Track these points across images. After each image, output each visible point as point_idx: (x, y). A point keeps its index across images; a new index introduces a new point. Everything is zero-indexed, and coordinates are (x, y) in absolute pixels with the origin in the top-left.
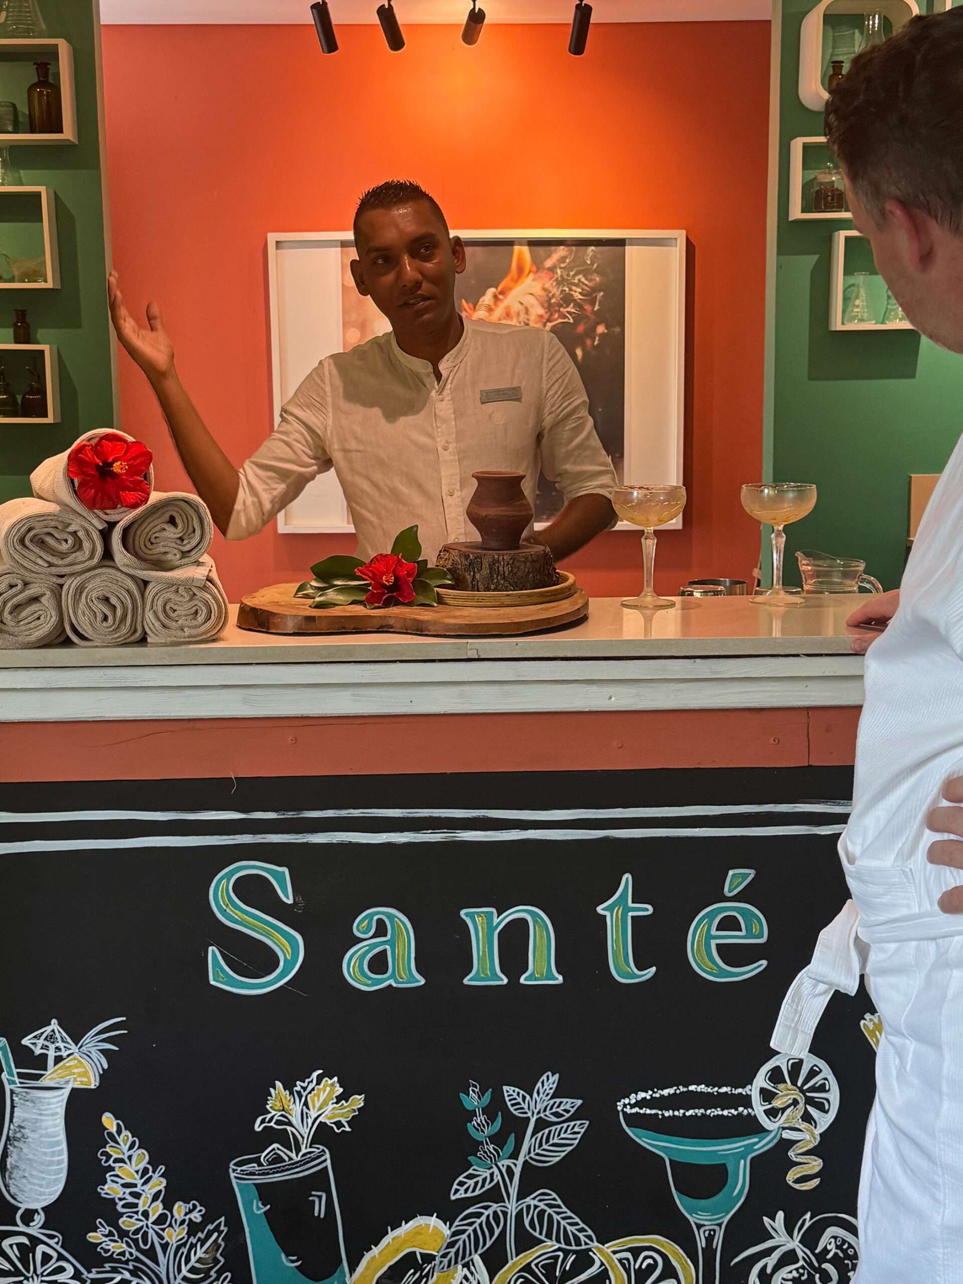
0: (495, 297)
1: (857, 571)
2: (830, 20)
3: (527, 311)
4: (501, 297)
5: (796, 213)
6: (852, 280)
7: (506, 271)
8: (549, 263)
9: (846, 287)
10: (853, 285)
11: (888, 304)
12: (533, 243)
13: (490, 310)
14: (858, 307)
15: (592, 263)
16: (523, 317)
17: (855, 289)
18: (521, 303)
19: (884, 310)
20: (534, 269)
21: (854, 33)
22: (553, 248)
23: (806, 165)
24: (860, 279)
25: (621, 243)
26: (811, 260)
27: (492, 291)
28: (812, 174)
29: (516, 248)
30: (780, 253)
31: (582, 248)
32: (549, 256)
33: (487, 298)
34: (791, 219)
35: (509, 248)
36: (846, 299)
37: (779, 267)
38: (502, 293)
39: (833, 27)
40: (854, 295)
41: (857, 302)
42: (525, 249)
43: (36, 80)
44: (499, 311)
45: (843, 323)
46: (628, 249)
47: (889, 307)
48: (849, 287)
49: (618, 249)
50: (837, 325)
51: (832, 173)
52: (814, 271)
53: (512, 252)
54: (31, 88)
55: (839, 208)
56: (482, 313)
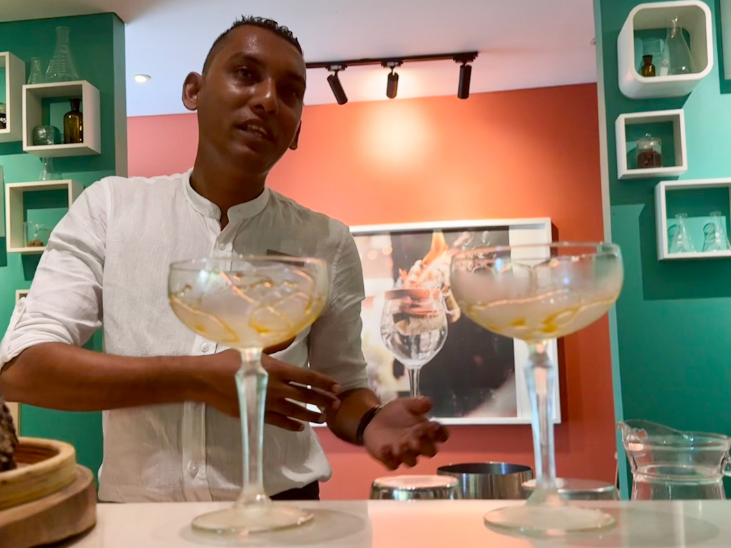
0: (421, 266)
1: (719, 453)
2: (639, 34)
3: (443, 274)
4: (425, 266)
5: (624, 170)
6: (673, 222)
7: (428, 250)
8: (457, 243)
9: (670, 226)
10: (675, 226)
11: (706, 239)
12: (445, 231)
13: (418, 275)
14: (680, 240)
15: (486, 242)
16: (440, 279)
17: (677, 228)
18: (439, 270)
19: (703, 244)
20: (447, 247)
21: (659, 42)
22: (459, 233)
23: (629, 138)
24: (681, 221)
25: (506, 228)
26: (639, 208)
27: (418, 263)
28: (633, 145)
29: (435, 234)
30: (614, 202)
31: (479, 233)
32: (456, 239)
33: (416, 267)
34: (620, 176)
35: (430, 235)
36: (670, 237)
37: (613, 214)
38: (426, 263)
39: (642, 39)
40: (676, 233)
41: (680, 237)
42: (441, 236)
43: (70, 110)
44: (424, 275)
45: (669, 252)
46: (511, 232)
47: (706, 241)
48: (672, 227)
49: (505, 232)
50: (665, 253)
51: (650, 140)
52: (641, 217)
53: (432, 236)
54: (66, 116)
55: (659, 165)
56: (412, 277)
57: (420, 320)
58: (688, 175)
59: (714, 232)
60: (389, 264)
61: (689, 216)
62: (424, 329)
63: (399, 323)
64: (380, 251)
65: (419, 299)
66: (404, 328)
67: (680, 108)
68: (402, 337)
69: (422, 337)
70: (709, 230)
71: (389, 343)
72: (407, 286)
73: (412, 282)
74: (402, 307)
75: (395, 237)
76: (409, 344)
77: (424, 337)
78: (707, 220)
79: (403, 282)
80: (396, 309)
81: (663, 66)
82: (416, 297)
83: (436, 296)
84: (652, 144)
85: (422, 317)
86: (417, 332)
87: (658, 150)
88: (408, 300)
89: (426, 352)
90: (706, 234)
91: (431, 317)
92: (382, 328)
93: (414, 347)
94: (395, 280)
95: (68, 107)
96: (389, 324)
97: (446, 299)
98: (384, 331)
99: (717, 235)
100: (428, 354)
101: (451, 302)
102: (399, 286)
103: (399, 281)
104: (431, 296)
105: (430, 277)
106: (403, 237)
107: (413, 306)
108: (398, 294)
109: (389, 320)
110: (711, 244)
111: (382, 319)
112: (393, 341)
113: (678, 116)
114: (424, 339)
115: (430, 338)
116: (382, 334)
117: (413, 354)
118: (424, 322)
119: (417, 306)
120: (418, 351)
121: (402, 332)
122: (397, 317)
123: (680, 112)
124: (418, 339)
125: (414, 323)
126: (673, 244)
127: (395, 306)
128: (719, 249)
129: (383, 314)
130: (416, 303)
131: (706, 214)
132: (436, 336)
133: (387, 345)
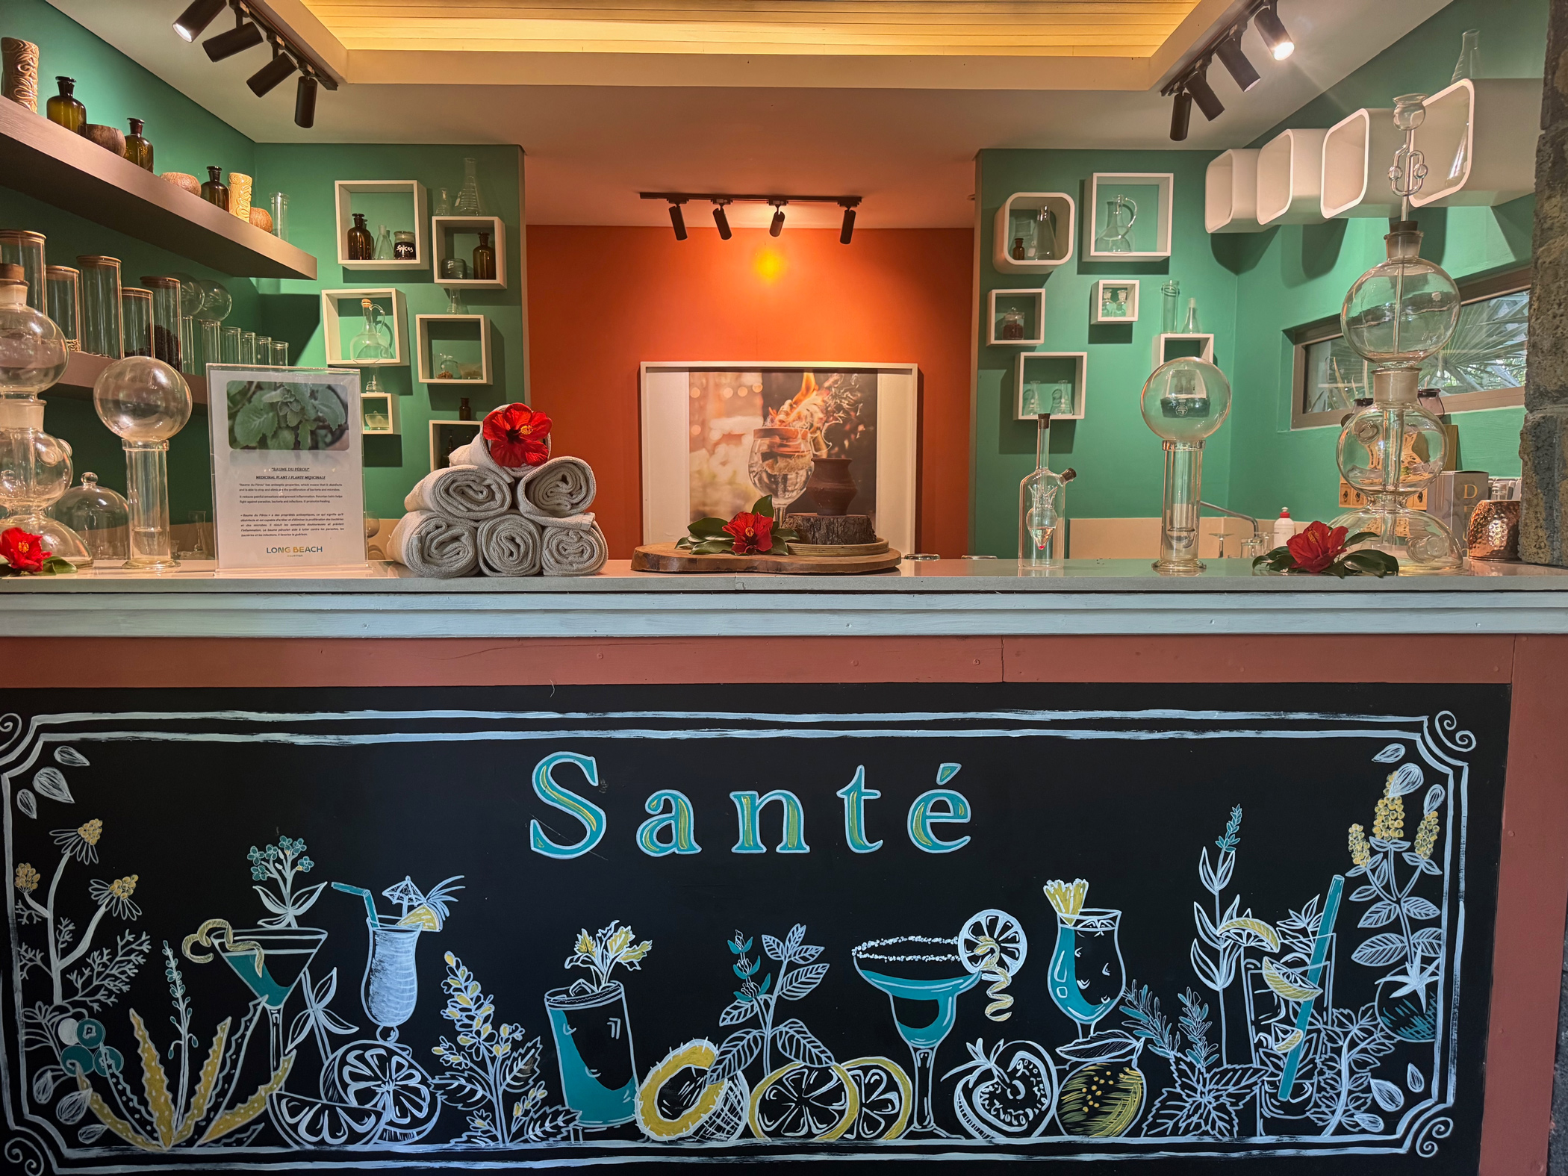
0: (791, 405)
2: (1016, 215)
3: (812, 415)
4: (795, 405)
5: (992, 339)
6: (1029, 387)
7: (799, 388)
8: (827, 384)
9: (1026, 390)
10: (1029, 390)
11: (1053, 404)
12: (816, 371)
13: (787, 414)
14: (1033, 404)
15: (855, 385)
16: (809, 419)
17: (1031, 393)
18: (809, 410)
19: (1051, 408)
20: (817, 387)
22: (829, 374)
23: (999, 311)
24: (1035, 386)
25: (875, 371)
26: (1002, 373)
27: (789, 402)
28: (1001, 316)
29: (805, 374)
30: (981, 364)
31: (848, 375)
32: (827, 379)
33: (786, 406)
34: (988, 344)
35: (800, 374)
36: (1025, 399)
37: (979, 377)
38: (796, 402)
39: (1016, 218)
40: (1030, 397)
41: (1033, 401)
42: (811, 375)
43: (482, 243)
44: (794, 415)
45: (1023, 414)
46: (879, 375)
47: (1054, 406)
49: (873, 375)
50: (1020, 415)
51: (1015, 315)
52: (1003, 381)
53: (803, 376)
54: (476, 250)
55: (1020, 338)
56: (782, 417)
57: (788, 460)
58: (1045, 347)
59: (1061, 398)
60: (759, 401)
61: (1042, 383)
62: (792, 469)
63: (767, 462)
64: (750, 389)
65: (788, 439)
66: (772, 467)
67: (1041, 287)
68: (769, 476)
69: (789, 477)
70: (1057, 396)
71: (757, 482)
72: (777, 425)
73: (782, 422)
74: (771, 446)
75: (766, 374)
76: (776, 483)
77: (792, 476)
78: (1056, 386)
79: (772, 421)
80: (765, 448)
81: (1032, 247)
82: (786, 436)
83: (804, 437)
84: (1018, 318)
85: (790, 457)
86: (785, 472)
87: (1021, 323)
88: (777, 440)
89: (793, 491)
90: (1054, 399)
91: (798, 456)
92: (750, 466)
93: (781, 487)
94: (765, 419)
95: (477, 242)
96: (757, 463)
97: (814, 440)
98: (752, 469)
99: (1063, 400)
100: (795, 493)
101: (818, 443)
102: (769, 425)
103: (769, 420)
104: (800, 436)
105: (799, 418)
106: (774, 374)
107: (782, 445)
108: (766, 433)
109: (757, 458)
110: (1057, 407)
111: (751, 457)
112: (760, 480)
113: (1040, 293)
114: (791, 479)
115: (797, 477)
116: (750, 472)
117: (780, 492)
118: (792, 462)
119: (786, 446)
120: (785, 490)
121: (769, 471)
122: (765, 456)
123: (1043, 291)
124: (785, 478)
125: (781, 463)
126: (1027, 406)
127: (764, 444)
128: (1063, 413)
129: (752, 452)
130: (785, 442)
131: (1056, 382)
132: (803, 474)
133: (755, 484)
